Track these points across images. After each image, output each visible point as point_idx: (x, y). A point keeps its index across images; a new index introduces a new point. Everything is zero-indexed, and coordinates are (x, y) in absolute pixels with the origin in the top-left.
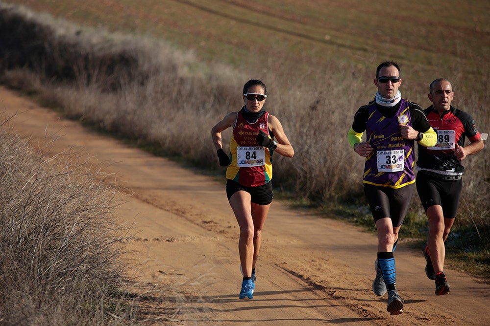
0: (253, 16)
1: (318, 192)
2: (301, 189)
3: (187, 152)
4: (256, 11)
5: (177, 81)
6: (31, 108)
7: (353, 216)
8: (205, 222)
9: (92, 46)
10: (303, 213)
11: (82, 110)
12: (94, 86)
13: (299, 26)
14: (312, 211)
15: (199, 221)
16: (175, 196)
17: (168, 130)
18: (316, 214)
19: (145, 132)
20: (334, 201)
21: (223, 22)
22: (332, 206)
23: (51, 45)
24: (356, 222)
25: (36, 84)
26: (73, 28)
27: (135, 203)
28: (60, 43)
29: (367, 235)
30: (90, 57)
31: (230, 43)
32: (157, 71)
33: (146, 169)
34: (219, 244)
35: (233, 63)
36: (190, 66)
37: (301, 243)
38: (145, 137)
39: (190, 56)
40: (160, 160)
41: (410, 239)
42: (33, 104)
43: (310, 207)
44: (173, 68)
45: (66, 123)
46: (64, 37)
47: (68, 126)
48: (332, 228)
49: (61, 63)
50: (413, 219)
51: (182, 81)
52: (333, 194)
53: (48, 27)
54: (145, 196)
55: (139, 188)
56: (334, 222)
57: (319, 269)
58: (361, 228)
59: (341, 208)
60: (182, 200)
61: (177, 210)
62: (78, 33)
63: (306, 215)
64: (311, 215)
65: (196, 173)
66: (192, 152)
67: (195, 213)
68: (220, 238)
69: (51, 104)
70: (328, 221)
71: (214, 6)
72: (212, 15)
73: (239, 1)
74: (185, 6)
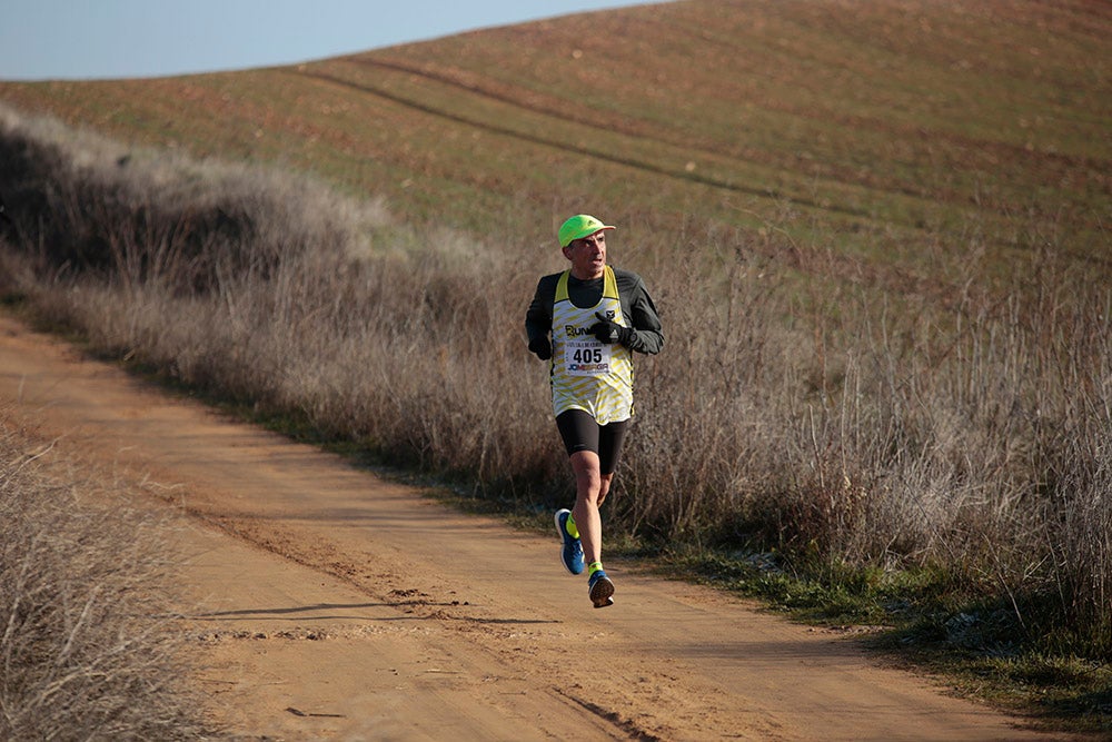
0: (522, 121)
1: (659, 521)
2: (620, 514)
3: (366, 432)
4: (530, 107)
5: (344, 269)
6: (13, 334)
7: (737, 574)
8: (398, 593)
9: (154, 191)
10: (625, 570)
11: (129, 337)
12: (156, 282)
13: (627, 141)
14: (643, 566)
15: (385, 591)
16: (332, 533)
17: (322, 381)
18: (655, 572)
19: (269, 385)
20: (694, 542)
21: (454, 132)
22: (691, 554)
23: (58, 189)
24: (745, 589)
25: (26, 280)
26: (112, 150)
27: (241, 549)
28: (80, 186)
29: (765, 618)
30: (148, 216)
31: (469, 181)
32: (299, 246)
33: (269, 472)
34: (429, 644)
35: (474, 226)
36: (375, 235)
37: (617, 639)
38: (271, 397)
39: (377, 212)
40: (303, 450)
41: (865, 629)
42: (17, 326)
43: (640, 555)
44: (335, 239)
45: (91, 367)
46: (91, 171)
47: (95, 375)
48: (690, 602)
49: (83, 231)
50: (873, 581)
51: (356, 267)
52: (693, 524)
53: (54, 149)
54: (264, 535)
55: (251, 516)
56: (693, 589)
57: (654, 700)
58: (754, 603)
59: (710, 557)
60: (349, 542)
61: (336, 565)
62: (122, 162)
63: (631, 573)
64: (643, 573)
65: (385, 480)
66: (376, 432)
67: (376, 572)
68: (431, 630)
69: (58, 324)
70: (680, 586)
71: (434, 96)
72: (430, 118)
73: (491, 85)
74: (369, 98)
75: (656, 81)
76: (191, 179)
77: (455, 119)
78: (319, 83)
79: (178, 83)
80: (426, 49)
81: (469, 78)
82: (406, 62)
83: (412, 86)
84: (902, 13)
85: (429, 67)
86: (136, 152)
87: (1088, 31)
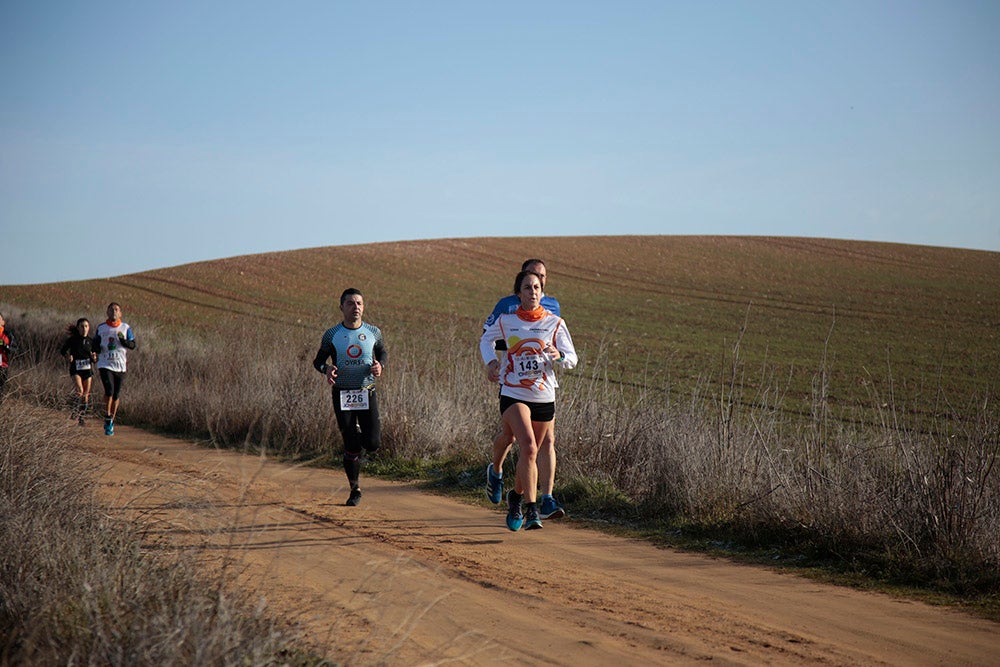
4: (221, 296)
21: (184, 306)
71: (173, 291)
72: (171, 301)
73: (201, 286)
74: (142, 292)
75: (280, 285)
76: (58, 322)
77: (184, 300)
78: (117, 285)
79: (48, 286)
80: (169, 271)
81: (190, 283)
82: (160, 277)
83: (163, 287)
84: (394, 257)
85: (171, 278)
86: (30, 311)
87: (478, 267)
